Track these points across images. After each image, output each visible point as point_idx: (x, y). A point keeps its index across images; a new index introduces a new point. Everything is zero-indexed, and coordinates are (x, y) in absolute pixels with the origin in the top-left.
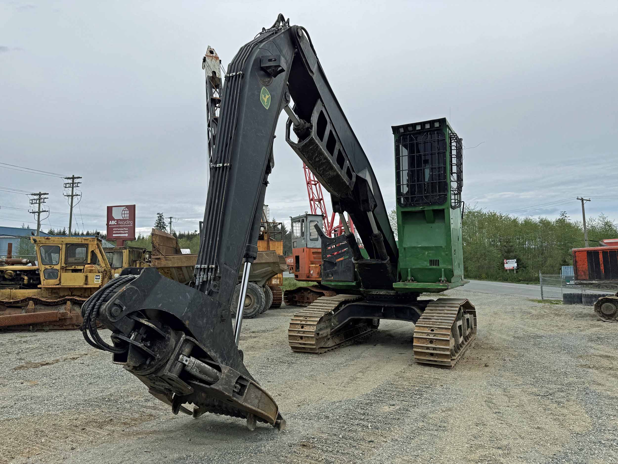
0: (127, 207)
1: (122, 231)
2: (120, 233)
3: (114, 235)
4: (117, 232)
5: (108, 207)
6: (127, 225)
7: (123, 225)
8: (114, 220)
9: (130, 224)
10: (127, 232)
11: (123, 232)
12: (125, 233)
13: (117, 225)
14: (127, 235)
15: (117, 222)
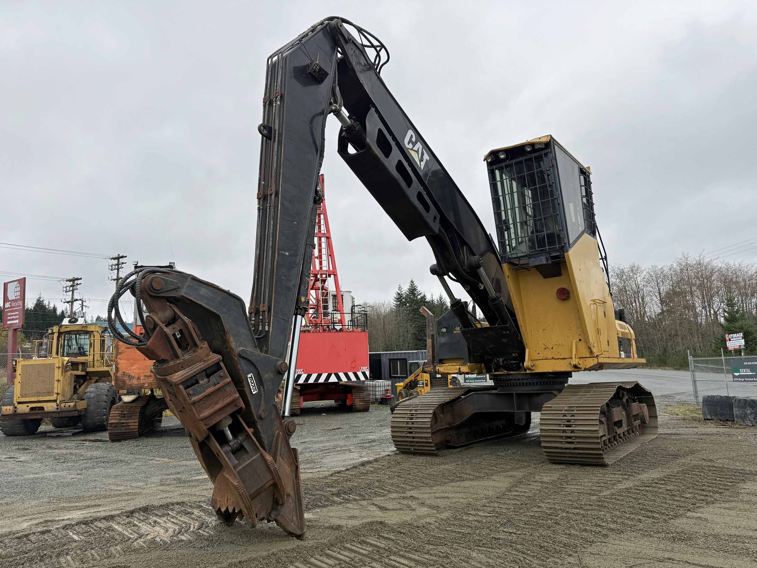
0: (18, 281)
1: (14, 315)
2: (13, 319)
3: (8, 322)
4: (10, 318)
5: (5, 283)
6: (18, 307)
7: (15, 307)
8: (9, 301)
9: (20, 306)
10: (18, 316)
11: (14, 317)
12: (16, 319)
13: (12, 307)
14: (17, 321)
15: (10, 304)
